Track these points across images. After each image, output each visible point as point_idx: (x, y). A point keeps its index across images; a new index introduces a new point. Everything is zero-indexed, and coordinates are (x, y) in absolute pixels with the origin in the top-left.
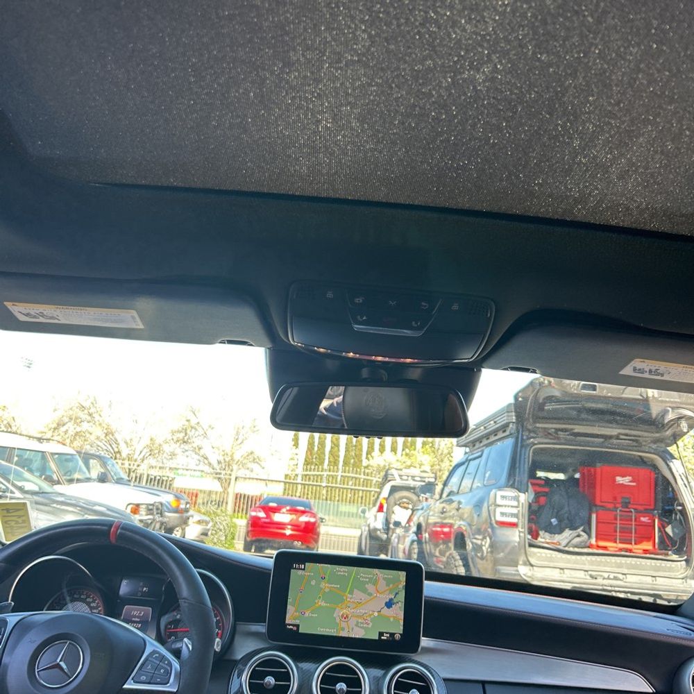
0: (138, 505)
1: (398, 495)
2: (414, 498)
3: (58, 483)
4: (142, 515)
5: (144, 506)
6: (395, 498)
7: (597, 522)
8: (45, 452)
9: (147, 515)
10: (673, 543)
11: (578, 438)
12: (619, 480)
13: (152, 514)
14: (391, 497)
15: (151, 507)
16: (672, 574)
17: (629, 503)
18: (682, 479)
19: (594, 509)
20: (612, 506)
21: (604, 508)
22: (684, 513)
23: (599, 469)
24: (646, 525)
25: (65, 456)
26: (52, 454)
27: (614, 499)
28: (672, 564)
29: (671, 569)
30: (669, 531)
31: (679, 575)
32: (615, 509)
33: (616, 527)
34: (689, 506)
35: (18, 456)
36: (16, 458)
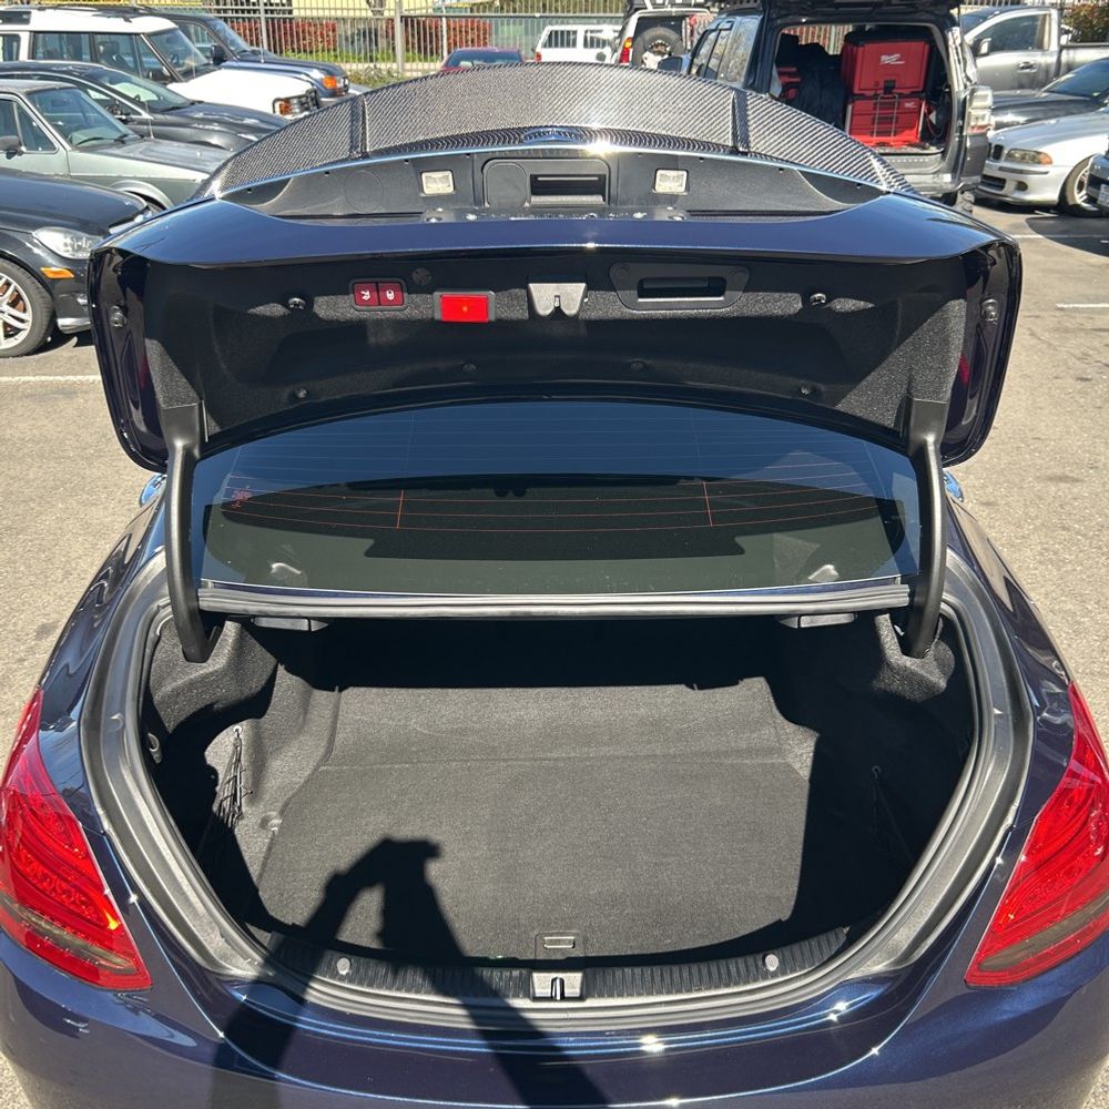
0: (287, 100)
1: (649, 34)
2: (672, 35)
3: (173, 79)
4: (295, 113)
5: (295, 101)
6: (644, 40)
7: (853, 115)
8: (137, 34)
9: (302, 112)
10: (938, 131)
11: (841, 9)
12: (885, 59)
13: (307, 109)
14: (639, 39)
15: (303, 100)
16: (923, 170)
17: (894, 87)
18: (957, 53)
19: (850, 100)
20: (871, 93)
21: (862, 96)
22: (951, 97)
23: (861, 49)
24: (911, 112)
25: (166, 36)
26: (149, 35)
27: (877, 84)
28: (927, 159)
29: (924, 165)
30: (933, 117)
31: (932, 169)
32: (876, 96)
33: (874, 119)
34: (956, 89)
35: (102, 43)
36: (102, 48)
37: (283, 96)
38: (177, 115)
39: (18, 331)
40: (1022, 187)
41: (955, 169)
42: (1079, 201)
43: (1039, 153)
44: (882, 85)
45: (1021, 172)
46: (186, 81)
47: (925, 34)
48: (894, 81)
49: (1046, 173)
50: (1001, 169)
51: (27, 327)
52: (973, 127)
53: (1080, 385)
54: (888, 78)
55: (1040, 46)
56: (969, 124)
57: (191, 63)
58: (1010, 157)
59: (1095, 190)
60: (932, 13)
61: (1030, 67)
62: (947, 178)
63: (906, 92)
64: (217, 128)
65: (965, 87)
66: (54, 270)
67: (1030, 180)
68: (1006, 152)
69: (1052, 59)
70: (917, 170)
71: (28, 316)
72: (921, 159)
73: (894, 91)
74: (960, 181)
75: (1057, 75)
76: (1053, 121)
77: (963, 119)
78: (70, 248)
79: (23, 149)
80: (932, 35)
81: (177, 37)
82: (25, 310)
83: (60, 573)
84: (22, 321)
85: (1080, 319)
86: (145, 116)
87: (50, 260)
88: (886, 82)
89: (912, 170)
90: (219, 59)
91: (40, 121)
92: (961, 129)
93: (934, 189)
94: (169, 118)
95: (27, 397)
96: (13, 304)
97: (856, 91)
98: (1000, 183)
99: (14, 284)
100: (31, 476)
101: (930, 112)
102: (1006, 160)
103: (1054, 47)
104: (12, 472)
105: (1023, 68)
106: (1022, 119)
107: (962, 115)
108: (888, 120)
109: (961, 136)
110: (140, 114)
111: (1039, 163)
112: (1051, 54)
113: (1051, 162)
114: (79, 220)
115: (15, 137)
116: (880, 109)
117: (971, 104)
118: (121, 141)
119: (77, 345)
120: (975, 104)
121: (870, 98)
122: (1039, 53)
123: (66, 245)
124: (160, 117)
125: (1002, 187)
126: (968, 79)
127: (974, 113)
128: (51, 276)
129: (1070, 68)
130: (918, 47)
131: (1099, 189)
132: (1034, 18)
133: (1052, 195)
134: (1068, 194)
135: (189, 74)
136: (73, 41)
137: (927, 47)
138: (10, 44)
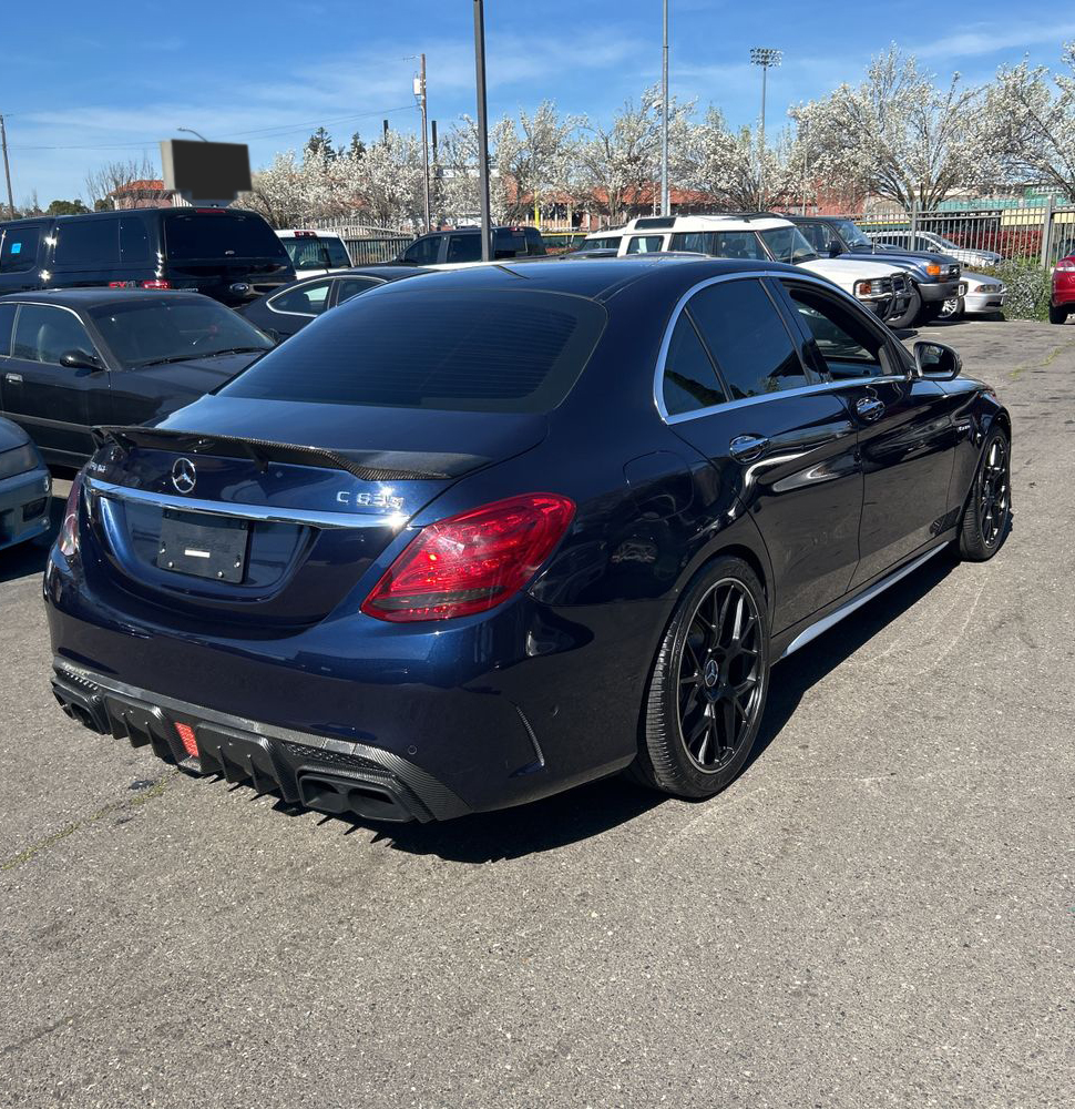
0: (869, 281)
5: (877, 282)
13: (889, 290)
15: (887, 282)
25: (777, 232)
26: (761, 232)
36: (724, 244)
37: (865, 278)
57: (798, 254)
81: (790, 233)
90: (834, 252)
138: (655, 243)
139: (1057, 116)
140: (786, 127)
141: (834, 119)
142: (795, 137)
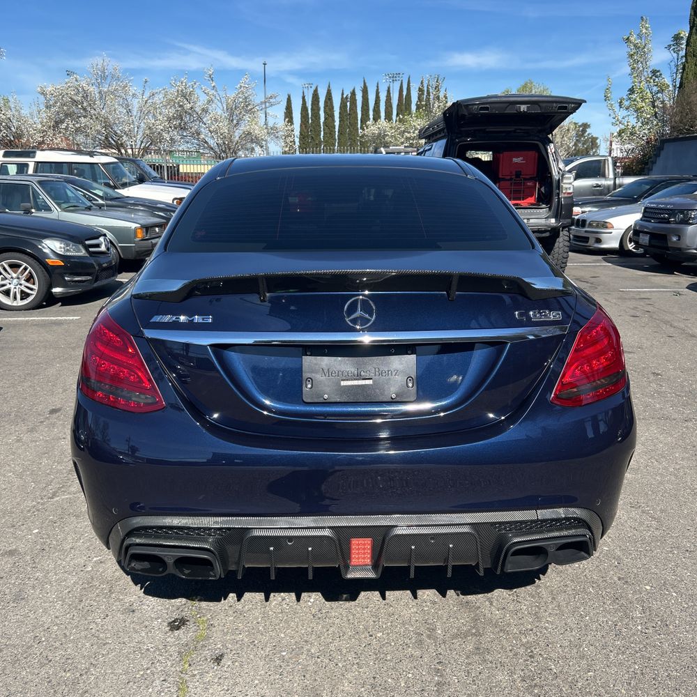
0: (180, 199)
3: (117, 187)
8: (97, 164)
10: (546, 196)
12: (515, 160)
16: (539, 216)
17: (521, 174)
18: (553, 156)
20: (509, 177)
21: (504, 179)
22: (551, 179)
23: (501, 155)
24: (529, 187)
25: (112, 165)
26: (103, 164)
27: (511, 173)
28: (541, 211)
29: (539, 214)
30: (543, 189)
31: (544, 216)
32: (511, 179)
33: (511, 191)
34: (554, 174)
35: (76, 169)
36: (75, 171)
37: (179, 197)
38: (119, 201)
39: (28, 295)
40: (599, 241)
41: (556, 216)
42: (631, 248)
43: (606, 222)
44: (514, 173)
45: (597, 233)
46: (123, 189)
47: (536, 148)
48: (520, 171)
49: (611, 233)
50: (586, 231)
51: (34, 293)
52: (565, 193)
53: (632, 319)
54: (518, 170)
55: (603, 176)
56: (562, 192)
57: (125, 180)
58: (590, 225)
59: (637, 238)
60: (538, 136)
61: (600, 186)
62: (553, 221)
63: (527, 177)
64: (142, 208)
65: (559, 173)
66: (53, 261)
67: (603, 236)
68: (588, 223)
69: (611, 182)
70: (536, 216)
71: (36, 287)
72: (538, 211)
73: (521, 176)
74: (560, 222)
75: (615, 189)
76: (614, 208)
77: (559, 189)
78: (63, 250)
79: (33, 210)
80: (539, 149)
81: (119, 166)
82: (34, 284)
83: (61, 390)
84: (32, 289)
85: (632, 295)
86: (101, 202)
87: (51, 255)
88: (516, 172)
89: (533, 217)
90: (141, 180)
91: (44, 196)
92: (558, 194)
93: (546, 226)
94: (114, 203)
95: (34, 325)
96: (27, 280)
97: (500, 176)
98: (586, 239)
99: (30, 268)
100: (40, 355)
101: (541, 187)
102: (588, 227)
103: (611, 176)
104: (29, 353)
105: (595, 187)
106: (596, 209)
107: (558, 187)
108: (519, 192)
109: (559, 198)
110: (97, 201)
111: (607, 228)
112: (610, 180)
113: (613, 227)
114: (69, 235)
115: (29, 204)
116: (514, 186)
117: (562, 181)
118: (89, 208)
119: (61, 306)
120: (565, 181)
121: (508, 180)
122: (604, 179)
123: (61, 248)
124: (109, 202)
125: (587, 242)
126: (560, 169)
127: (564, 186)
128: (51, 264)
129: (620, 186)
130: (532, 154)
131: (639, 236)
132: (599, 161)
133: (615, 244)
134: (624, 244)
135: (125, 185)
136: (57, 166)
137: (537, 154)
138: (22, 168)
139: (205, 111)
140: (36, 100)
141: (71, 98)
142: (43, 108)
